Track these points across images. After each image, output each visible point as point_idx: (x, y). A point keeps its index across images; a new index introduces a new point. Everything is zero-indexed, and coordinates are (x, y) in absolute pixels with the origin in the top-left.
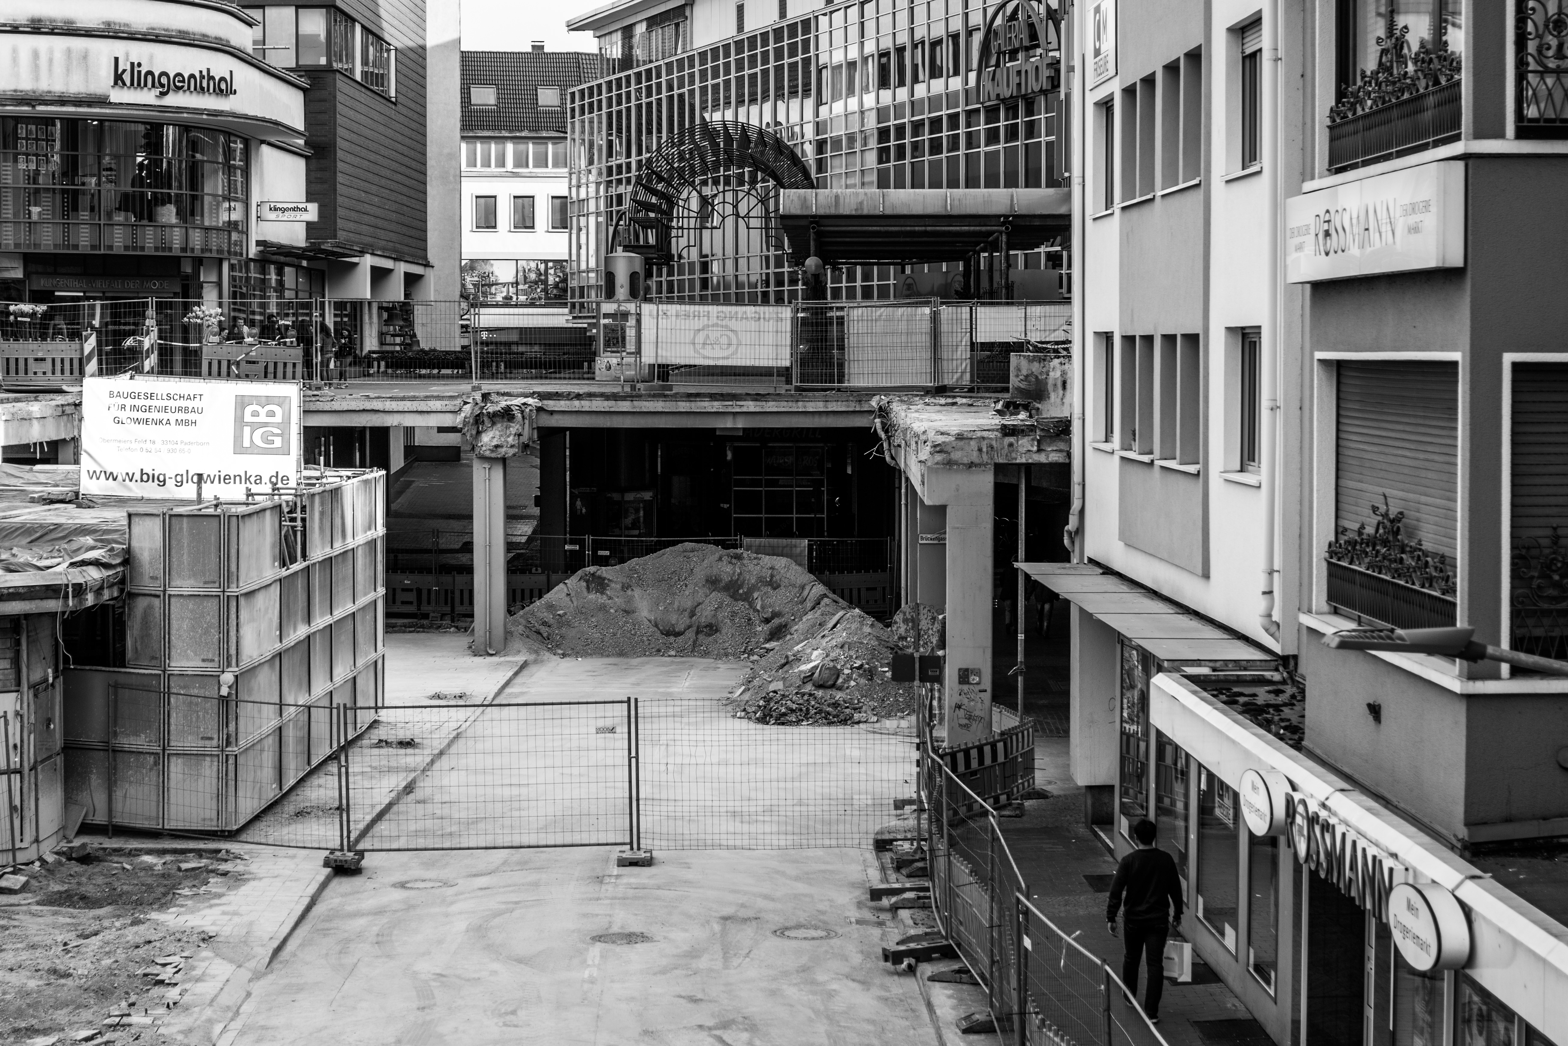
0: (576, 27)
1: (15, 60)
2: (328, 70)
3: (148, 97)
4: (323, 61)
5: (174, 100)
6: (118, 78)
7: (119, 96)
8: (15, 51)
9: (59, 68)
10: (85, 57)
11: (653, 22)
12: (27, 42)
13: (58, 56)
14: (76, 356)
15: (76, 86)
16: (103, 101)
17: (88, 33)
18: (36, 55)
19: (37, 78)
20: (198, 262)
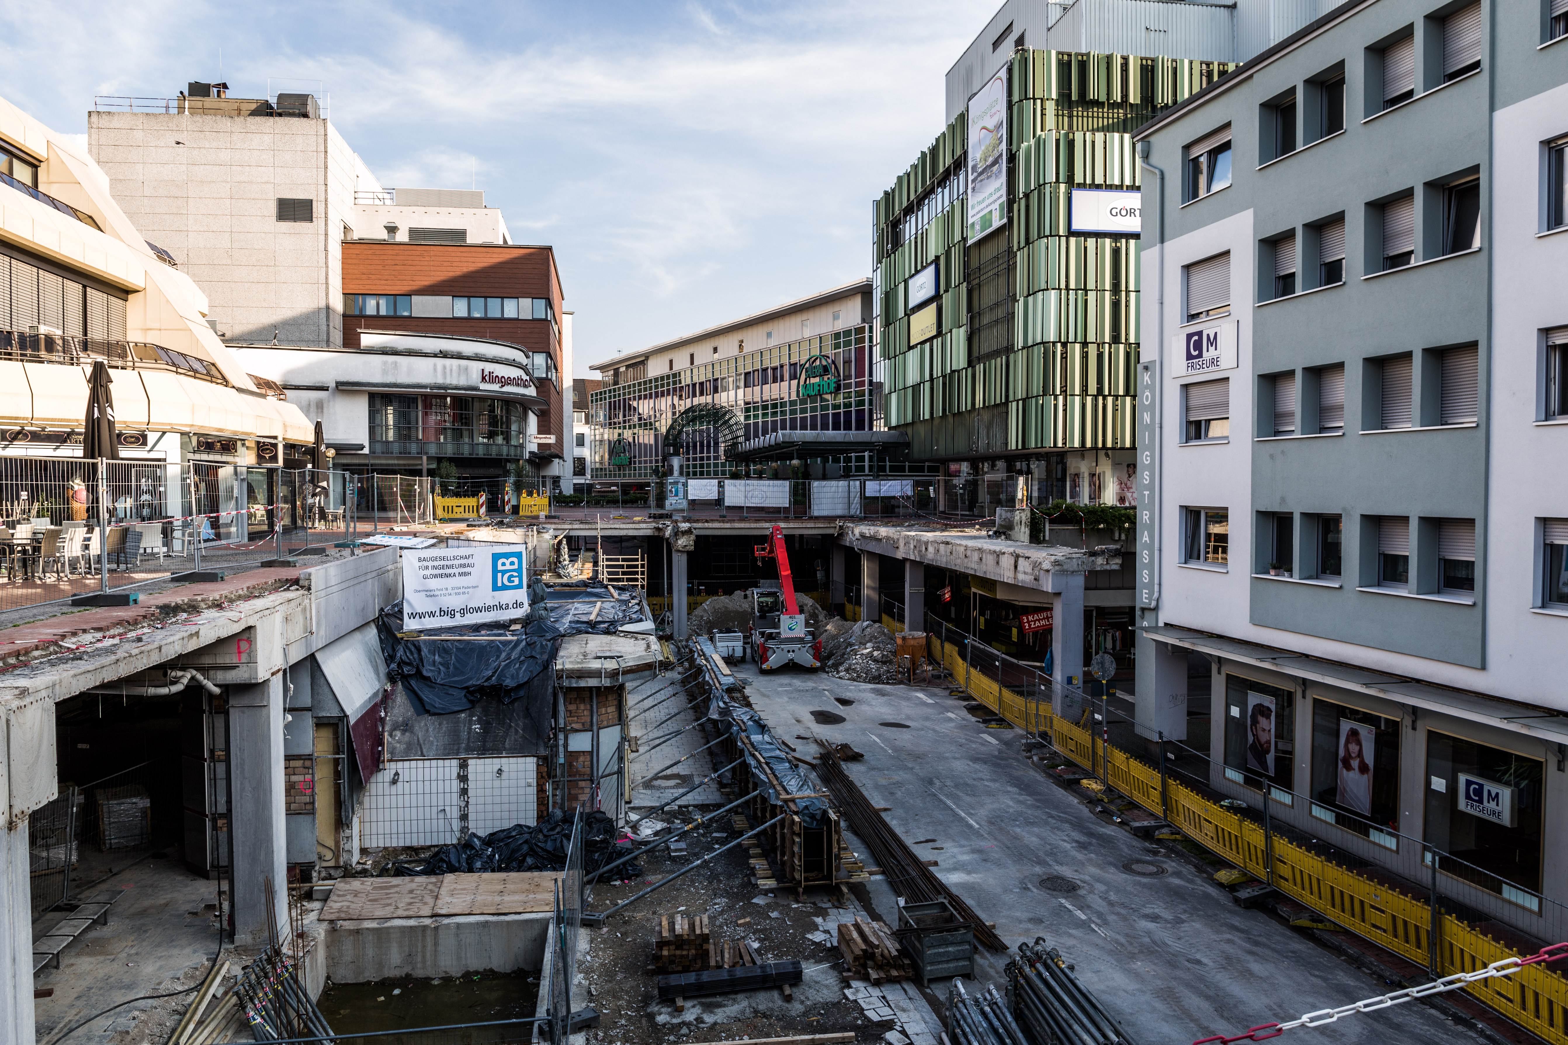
0: (592, 368)
1: (435, 369)
2: (547, 379)
3: (495, 387)
4: (544, 376)
5: (507, 389)
6: (483, 378)
7: (484, 386)
8: (435, 365)
9: (455, 374)
10: (466, 369)
11: (628, 367)
12: (440, 362)
13: (454, 368)
14: (475, 504)
15: (463, 382)
16: (476, 389)
17: (468, 358)
18: (444, 367)
19: (445, 378)
20: (508, 461)
